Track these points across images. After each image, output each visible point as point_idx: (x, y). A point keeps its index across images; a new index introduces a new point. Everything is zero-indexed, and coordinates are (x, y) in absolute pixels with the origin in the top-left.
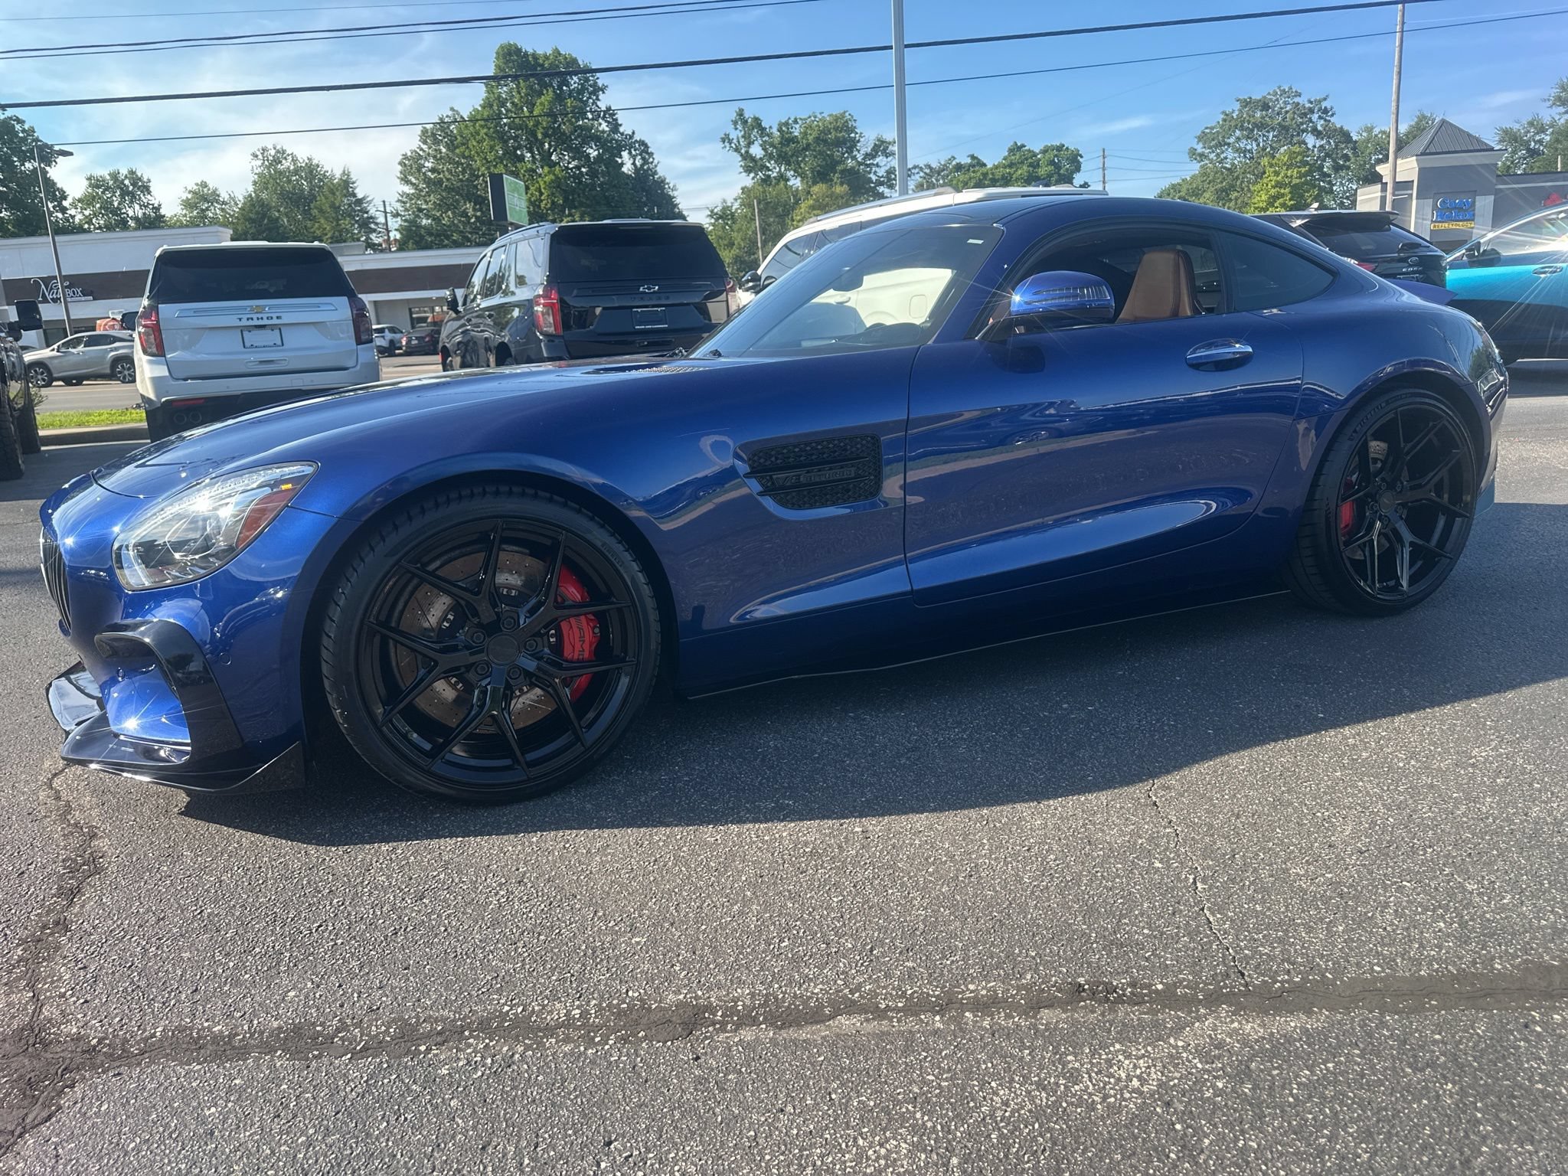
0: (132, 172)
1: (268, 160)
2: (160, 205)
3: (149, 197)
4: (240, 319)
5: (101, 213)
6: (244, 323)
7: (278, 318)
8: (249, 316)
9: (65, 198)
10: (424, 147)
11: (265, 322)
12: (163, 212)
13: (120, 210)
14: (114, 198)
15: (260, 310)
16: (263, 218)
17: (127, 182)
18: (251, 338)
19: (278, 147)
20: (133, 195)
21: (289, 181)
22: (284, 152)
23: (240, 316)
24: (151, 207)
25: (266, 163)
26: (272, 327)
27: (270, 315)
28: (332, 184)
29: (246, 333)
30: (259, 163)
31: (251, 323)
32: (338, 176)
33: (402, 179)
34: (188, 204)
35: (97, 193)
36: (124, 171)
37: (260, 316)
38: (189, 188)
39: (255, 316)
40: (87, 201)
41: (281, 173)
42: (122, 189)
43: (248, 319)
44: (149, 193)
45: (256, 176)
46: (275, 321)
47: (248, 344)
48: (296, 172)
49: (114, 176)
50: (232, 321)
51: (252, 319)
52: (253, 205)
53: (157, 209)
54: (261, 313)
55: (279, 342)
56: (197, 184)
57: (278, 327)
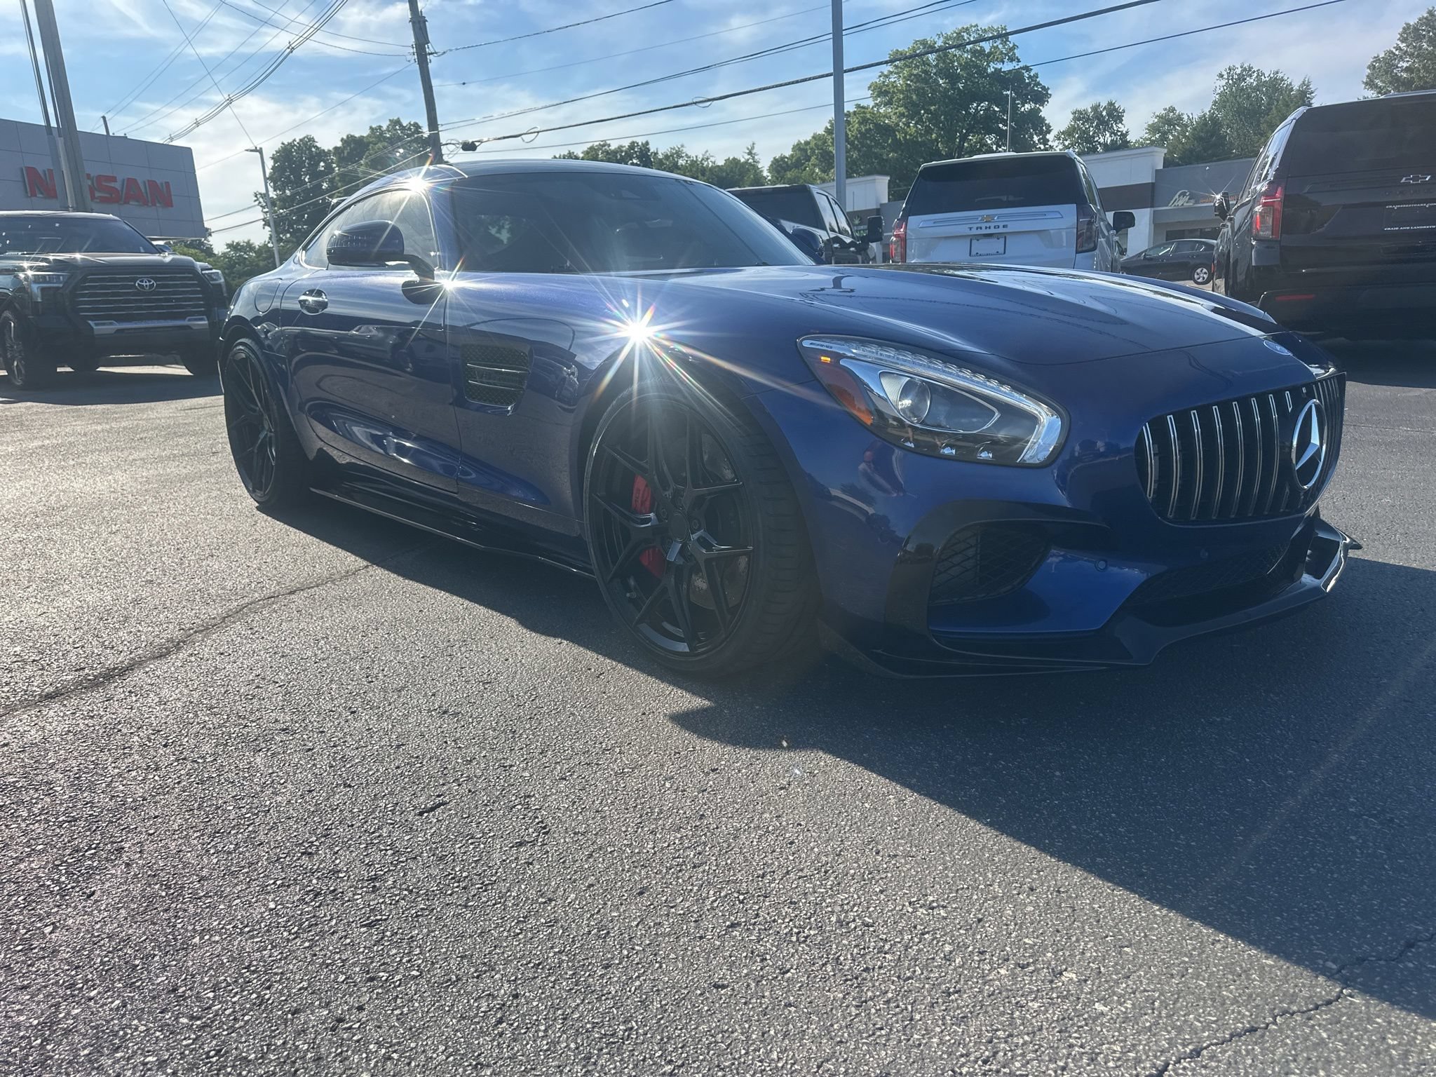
0: (1111, 104)
1: (1232, 79)
2: (1127, 132)
3: (1120, 125)
4: (971, 229)
5: (1078, 142)
6: (974, 232)
7: (1004, 227)
8: (979, 225)
9: (1049, 131)
10: (1403, 45)
11: (992, 231)
12: (1128, 138)
13: (1094, 137)
14: (1091, 129)
15: (989, 219)
16: (1212, 136)
17: (1104, 113)
18: (979, 246)
19: (1246, 65)
20: (1107, 123)
21: (1249, 97)
22: (1250, 68)
23: (971, 226)
24: (1119, 134)
25: (1230, 82)
26: (997, 236)
27: (996, 224)
28: (1289, 95)
29: (974, 242)
30: (1223, 82)
31: (979, 232)
32: (1296, 87)
33: (1366, 84)
34: (1153, 129)
35: (1078, 125)
36: (1104, 104)
37: (988, 225)
38: (1157, 114)
39: (983, 226)
40: (1069, 133)
41: (1242, 89)
42: (1099, 119)
43: (977, 228)
44: (1121, 121)
45: (1217, 96)
46: (1001, 230)
47: (974, 253)
48: (1257, 89)
49: (1095, 108)
50: (963, 229)
51: (981, 228)
52: (1205, 124)
53: (1124, 135)
54: (989, 222)
55: (1001, 251)
56: (1165, 109)
57: (1004, 236)
